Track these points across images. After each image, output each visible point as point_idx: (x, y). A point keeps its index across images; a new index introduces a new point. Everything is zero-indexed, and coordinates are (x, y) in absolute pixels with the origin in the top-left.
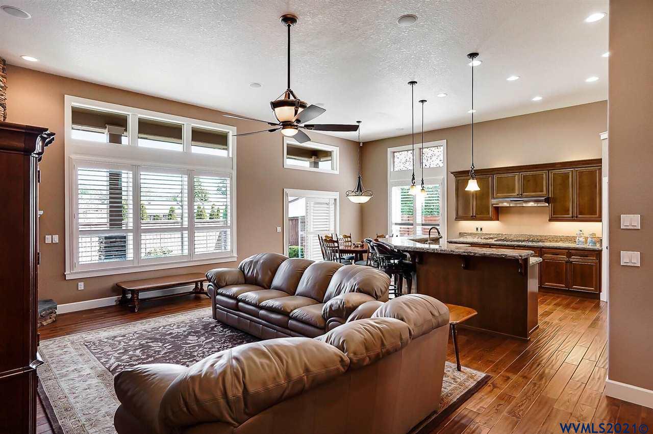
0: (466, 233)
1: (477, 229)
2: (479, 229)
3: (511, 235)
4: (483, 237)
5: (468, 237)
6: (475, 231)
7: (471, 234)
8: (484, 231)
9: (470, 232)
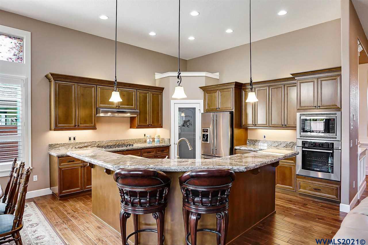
0: (57, 144)
1: (70, 139)
2: (72, 139)
3: (103, 141)
4: (77, 147)
5: (60, 148)
6: (67, 141)
7: (63, 145)
8: (77, 141)
9: (63, 142)
